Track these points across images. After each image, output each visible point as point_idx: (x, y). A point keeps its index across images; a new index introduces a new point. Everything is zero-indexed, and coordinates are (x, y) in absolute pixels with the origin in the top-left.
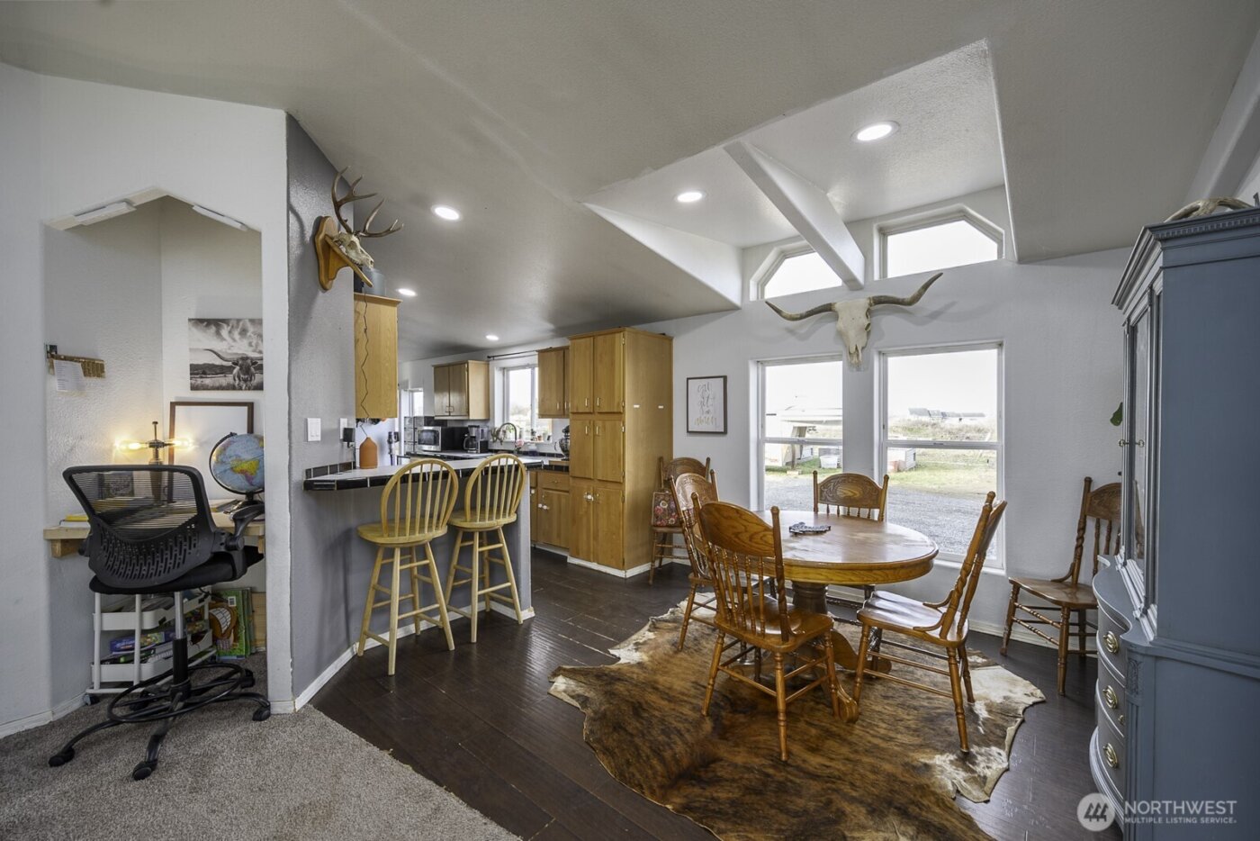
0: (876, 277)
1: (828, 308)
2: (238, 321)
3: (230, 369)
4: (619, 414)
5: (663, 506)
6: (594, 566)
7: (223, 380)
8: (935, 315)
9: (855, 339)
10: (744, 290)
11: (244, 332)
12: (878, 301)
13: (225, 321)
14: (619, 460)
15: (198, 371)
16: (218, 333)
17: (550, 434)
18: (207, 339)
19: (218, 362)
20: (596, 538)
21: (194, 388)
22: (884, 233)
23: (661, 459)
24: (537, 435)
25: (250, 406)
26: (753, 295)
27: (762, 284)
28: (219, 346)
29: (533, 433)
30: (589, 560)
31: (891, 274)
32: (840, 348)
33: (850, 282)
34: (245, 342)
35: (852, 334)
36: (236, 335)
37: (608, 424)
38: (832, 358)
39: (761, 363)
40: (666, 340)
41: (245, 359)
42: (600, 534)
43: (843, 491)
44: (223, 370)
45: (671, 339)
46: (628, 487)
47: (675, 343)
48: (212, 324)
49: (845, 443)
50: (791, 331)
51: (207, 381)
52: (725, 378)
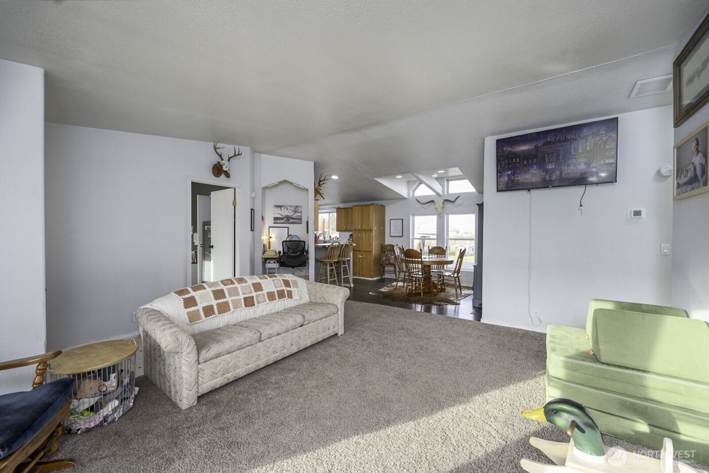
0: (446, 193)
1: (433, 201)
2: (286, 206)
3: (283, 218)
4: (371, 231)
5: (384, 258)
6: (362, 278)
7: (282, 221)
8: (460, 205)
9: (440, 210)
10: (409, 193)
11: (287, 209)
12: (446, 200)
13: (283, 206)
14: (371, 245)
15: (275, 219)
16: (281, 209)
17: (338, 237)
18: (278, 211)
19: (281, 216)
20: (362, 269)
21: (274, 223)
22: (448, 181)
23: (382, 245)
24: (332, 238)
25: (288, 228)
26: (411, 195)
27: (414, 191)
28: (281, 213)
29: (330, 237)
30: (360, 276)
31: (450, 192)
32: (436, 212)
33: (438, 194)
34: (288, 211)
35: (439, 209)
36: (285, 209)
37: (367, 234)
38: (434, 215)
39: (414, 215)
40: (383, 207)
41: (287, 216)
42: (364, 267)
43: (436, 251)
44: (282, 219)
45: (385, 207)
46: (373, 253)
47: (386, 208)
48: (280, 207)
49: (437, 239)
50: (423, 207)
51: (278, 221)
52: (403, 220)
